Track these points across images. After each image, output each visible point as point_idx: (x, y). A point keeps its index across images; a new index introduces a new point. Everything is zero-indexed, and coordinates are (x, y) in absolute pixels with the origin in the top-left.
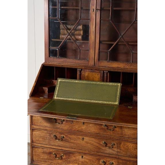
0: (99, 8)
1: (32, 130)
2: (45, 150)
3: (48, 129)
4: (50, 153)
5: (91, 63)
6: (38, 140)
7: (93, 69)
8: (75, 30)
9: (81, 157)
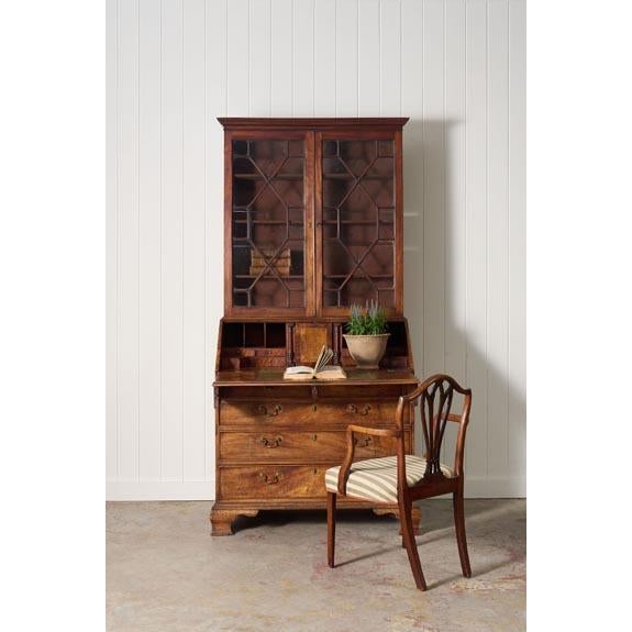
0: (319, 221)
1: (220, 434)
2: (246, 471)
3: (250, 428)
4: (255, 475)
5: (310, 312)
6: (231, 453)
7: (313, 322)
8: (279, 258)
9: (312, 472)
